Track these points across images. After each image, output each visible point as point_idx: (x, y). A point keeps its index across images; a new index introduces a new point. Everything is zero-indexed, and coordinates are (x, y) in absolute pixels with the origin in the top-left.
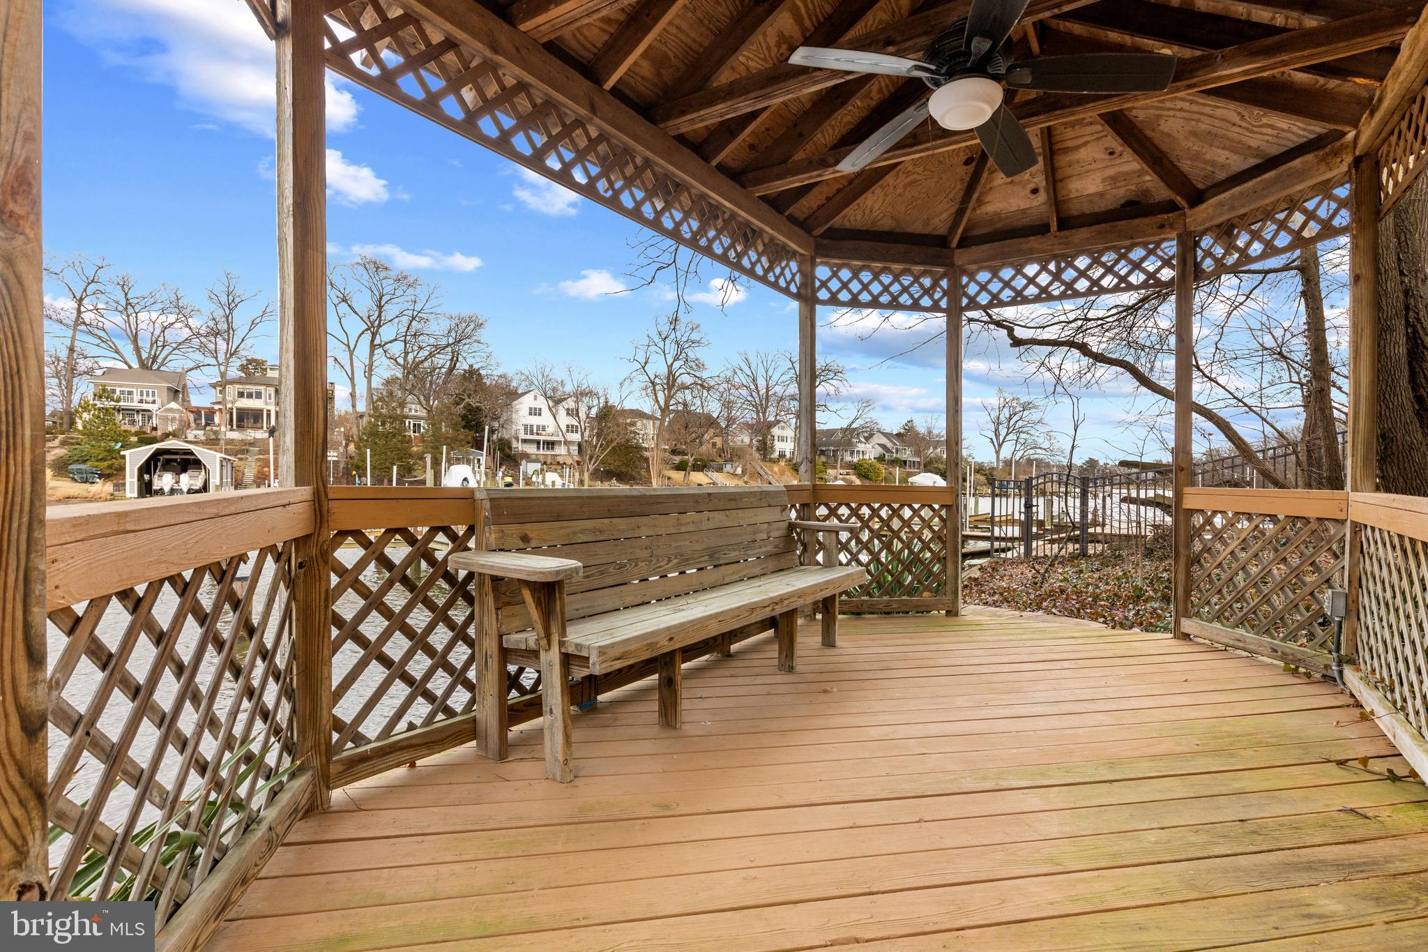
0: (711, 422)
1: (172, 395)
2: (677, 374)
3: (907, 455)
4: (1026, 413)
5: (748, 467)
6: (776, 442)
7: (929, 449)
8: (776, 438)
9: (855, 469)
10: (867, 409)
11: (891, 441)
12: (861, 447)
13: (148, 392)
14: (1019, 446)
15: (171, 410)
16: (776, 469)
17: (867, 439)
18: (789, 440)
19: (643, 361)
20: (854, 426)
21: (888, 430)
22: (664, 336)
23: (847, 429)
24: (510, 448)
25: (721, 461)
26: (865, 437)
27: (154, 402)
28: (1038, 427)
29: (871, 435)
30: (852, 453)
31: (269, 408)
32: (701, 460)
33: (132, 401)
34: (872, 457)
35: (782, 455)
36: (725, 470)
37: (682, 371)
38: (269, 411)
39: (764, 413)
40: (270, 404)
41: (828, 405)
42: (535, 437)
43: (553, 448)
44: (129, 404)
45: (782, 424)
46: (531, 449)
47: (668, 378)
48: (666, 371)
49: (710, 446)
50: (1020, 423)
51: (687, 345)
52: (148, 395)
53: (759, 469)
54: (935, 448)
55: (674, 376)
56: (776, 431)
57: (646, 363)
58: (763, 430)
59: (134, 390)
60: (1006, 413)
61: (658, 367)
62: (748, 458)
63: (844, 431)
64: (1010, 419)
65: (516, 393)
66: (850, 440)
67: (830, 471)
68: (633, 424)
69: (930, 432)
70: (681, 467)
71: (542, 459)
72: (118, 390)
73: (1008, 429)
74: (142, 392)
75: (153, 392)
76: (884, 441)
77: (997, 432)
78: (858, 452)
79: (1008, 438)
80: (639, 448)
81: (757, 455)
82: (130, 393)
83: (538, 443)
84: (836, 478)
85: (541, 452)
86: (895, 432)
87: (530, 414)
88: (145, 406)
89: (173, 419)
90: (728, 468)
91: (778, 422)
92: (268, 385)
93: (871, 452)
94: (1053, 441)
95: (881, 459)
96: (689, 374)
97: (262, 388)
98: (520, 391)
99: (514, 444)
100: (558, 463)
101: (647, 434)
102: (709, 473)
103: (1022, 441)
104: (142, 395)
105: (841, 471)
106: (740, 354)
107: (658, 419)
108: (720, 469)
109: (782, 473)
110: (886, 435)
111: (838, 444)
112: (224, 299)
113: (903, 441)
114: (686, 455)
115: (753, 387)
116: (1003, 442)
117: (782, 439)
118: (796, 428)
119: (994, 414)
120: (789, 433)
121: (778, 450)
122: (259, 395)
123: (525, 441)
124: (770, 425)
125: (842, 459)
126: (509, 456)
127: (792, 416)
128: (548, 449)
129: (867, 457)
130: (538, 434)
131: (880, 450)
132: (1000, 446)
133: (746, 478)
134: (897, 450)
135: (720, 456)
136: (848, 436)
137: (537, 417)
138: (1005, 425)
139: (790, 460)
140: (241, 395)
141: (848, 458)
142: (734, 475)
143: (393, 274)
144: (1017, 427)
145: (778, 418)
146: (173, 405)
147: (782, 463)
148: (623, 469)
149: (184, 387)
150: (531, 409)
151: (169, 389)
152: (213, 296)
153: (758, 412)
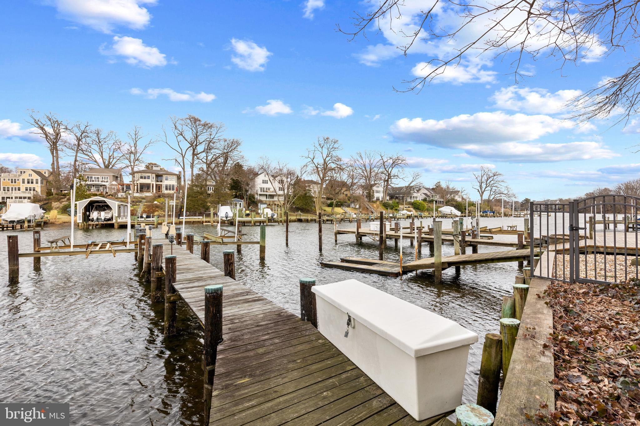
0: (344, 184)
1: (115, 178)
2: (328, 163)
3: (437, 198)
4: (495, 177)
5: (362, 205)
6: (375, 193)
7: (448, 195)
8: (375, 191)
9: (412, 205)
10: (417, 177)
11: (429, 192)
12: (415, 195)
13: (105, 178)
14: (492, 193)
15: (113, 185)
16: (375, 205)
17: (418, 191)
18: (381, 192)
19: (312, 158)
20: (411, 185)
21: (427, 187)
22: (322, 146)
23: (408, 187)
24: (254, 198)
25: (349, 202)
26: (417, 190)
27: (107, 182)
28: (502, 183)
29: (420, 189)
30: (411, 198)
31: (153, 183)
32: (340, 202)
33: (98, 181)
34: (420, 199)
35: (378, 199)
36: (351, 206)
37: (330, 161)
38: (153, 184)
39: (369, 180)
40: (153, 181)
41: (399, 176)
42: (265, 193)
43: (273, 198)
44: (97, 183)
45: (378, 185)
46: (263, 199)
47: (324, 165)
48: (323, 161)
49: (345, 196)
50: (492, 182)
51: (332, 150)
52: (105, 179)
53: (367, 206)
54: (451, 195)
55: (326, 164)
56: (375, 188)
57: (313, 158)
58: (368, 188)
59: (100, 177)
60: (485, 178)
61: (319, 160)
62: (362, 200)
63: (407, 187)
64: (487, 180)
65: (257, 174)
66: (410, 192)
67: (400, 206)
68: (309, 186)
69: (448, 187)
70: (330, 205)
71: (268, 203)
72: (93, 177)
73: (487, 185)
74: (103, 177)
75: (107, 178)
76: (426, 192)
77: (481, 187)
78: (414, 197)
79: (486, 189)
80: (312, 197)
81: (366, 199)
82: (98, 178)
83: (267, 196)
84: (403, 209)
85: (268, 200)
86: (431, 188)
87: (263, 183)
88: (103, 183)
89: (114, 189)
90: (353, 205)
91: (376, 184)
92: (152, 173)
93: (419, 197)
94: (509, 190)
95: (425, 200)
96: (333, 163)
97: (150, 174)
98: (259, 173)
99: (256, 196)
100: (275, 205)
101: (315, 191)
102: (344, 208)
103: (494, 191)
104: (103, 179)
105: (406, 206)
106: (357, 153)
107: (320, 184)
108: (349, 206)
109: (378, 207)
110: (427, 189)
111: (404, 193)
112: (134, 137)
113: (435, 192)
114: (332, 200)
115: (364, 168)
116: (484, 191)
117: (378, 192)
118: (384, 187)
119: (479, 179)
120: (381, 189)
121: (376, 197)
122: (149, 178)
123: (261, 195)
124: (372, 186)
125: (406, 201)
126: (254, 202)
127: (382, 181)
128: (271, 198)
129: (418, 199)
130: (266, 192)
131: (424, 196)
132: (483, 193)
133: (361, 210)
134: (432, 196)
135: (349, 200)
136: (409, 190)
137: (266, 184)
138: (485, 183)
139: (382, 201)
140: (142, 178)
141: (409, 200)
142: (355, 209)
143: (202, 123)
144: (491, 184)
145: (376, 182)
146: (114, 183)
147: (378, 203)
148: (304, 207)
149: (121, 175)
150: (263, 180)
151: (113, 176)
152: (129, 135)
153: (366, 180)
